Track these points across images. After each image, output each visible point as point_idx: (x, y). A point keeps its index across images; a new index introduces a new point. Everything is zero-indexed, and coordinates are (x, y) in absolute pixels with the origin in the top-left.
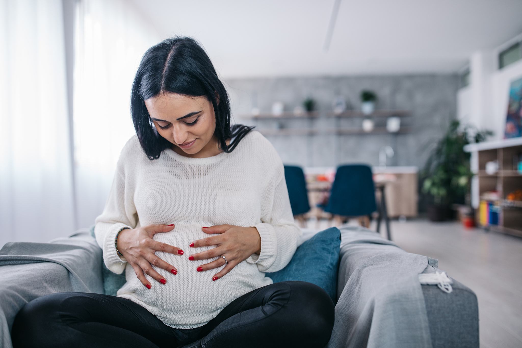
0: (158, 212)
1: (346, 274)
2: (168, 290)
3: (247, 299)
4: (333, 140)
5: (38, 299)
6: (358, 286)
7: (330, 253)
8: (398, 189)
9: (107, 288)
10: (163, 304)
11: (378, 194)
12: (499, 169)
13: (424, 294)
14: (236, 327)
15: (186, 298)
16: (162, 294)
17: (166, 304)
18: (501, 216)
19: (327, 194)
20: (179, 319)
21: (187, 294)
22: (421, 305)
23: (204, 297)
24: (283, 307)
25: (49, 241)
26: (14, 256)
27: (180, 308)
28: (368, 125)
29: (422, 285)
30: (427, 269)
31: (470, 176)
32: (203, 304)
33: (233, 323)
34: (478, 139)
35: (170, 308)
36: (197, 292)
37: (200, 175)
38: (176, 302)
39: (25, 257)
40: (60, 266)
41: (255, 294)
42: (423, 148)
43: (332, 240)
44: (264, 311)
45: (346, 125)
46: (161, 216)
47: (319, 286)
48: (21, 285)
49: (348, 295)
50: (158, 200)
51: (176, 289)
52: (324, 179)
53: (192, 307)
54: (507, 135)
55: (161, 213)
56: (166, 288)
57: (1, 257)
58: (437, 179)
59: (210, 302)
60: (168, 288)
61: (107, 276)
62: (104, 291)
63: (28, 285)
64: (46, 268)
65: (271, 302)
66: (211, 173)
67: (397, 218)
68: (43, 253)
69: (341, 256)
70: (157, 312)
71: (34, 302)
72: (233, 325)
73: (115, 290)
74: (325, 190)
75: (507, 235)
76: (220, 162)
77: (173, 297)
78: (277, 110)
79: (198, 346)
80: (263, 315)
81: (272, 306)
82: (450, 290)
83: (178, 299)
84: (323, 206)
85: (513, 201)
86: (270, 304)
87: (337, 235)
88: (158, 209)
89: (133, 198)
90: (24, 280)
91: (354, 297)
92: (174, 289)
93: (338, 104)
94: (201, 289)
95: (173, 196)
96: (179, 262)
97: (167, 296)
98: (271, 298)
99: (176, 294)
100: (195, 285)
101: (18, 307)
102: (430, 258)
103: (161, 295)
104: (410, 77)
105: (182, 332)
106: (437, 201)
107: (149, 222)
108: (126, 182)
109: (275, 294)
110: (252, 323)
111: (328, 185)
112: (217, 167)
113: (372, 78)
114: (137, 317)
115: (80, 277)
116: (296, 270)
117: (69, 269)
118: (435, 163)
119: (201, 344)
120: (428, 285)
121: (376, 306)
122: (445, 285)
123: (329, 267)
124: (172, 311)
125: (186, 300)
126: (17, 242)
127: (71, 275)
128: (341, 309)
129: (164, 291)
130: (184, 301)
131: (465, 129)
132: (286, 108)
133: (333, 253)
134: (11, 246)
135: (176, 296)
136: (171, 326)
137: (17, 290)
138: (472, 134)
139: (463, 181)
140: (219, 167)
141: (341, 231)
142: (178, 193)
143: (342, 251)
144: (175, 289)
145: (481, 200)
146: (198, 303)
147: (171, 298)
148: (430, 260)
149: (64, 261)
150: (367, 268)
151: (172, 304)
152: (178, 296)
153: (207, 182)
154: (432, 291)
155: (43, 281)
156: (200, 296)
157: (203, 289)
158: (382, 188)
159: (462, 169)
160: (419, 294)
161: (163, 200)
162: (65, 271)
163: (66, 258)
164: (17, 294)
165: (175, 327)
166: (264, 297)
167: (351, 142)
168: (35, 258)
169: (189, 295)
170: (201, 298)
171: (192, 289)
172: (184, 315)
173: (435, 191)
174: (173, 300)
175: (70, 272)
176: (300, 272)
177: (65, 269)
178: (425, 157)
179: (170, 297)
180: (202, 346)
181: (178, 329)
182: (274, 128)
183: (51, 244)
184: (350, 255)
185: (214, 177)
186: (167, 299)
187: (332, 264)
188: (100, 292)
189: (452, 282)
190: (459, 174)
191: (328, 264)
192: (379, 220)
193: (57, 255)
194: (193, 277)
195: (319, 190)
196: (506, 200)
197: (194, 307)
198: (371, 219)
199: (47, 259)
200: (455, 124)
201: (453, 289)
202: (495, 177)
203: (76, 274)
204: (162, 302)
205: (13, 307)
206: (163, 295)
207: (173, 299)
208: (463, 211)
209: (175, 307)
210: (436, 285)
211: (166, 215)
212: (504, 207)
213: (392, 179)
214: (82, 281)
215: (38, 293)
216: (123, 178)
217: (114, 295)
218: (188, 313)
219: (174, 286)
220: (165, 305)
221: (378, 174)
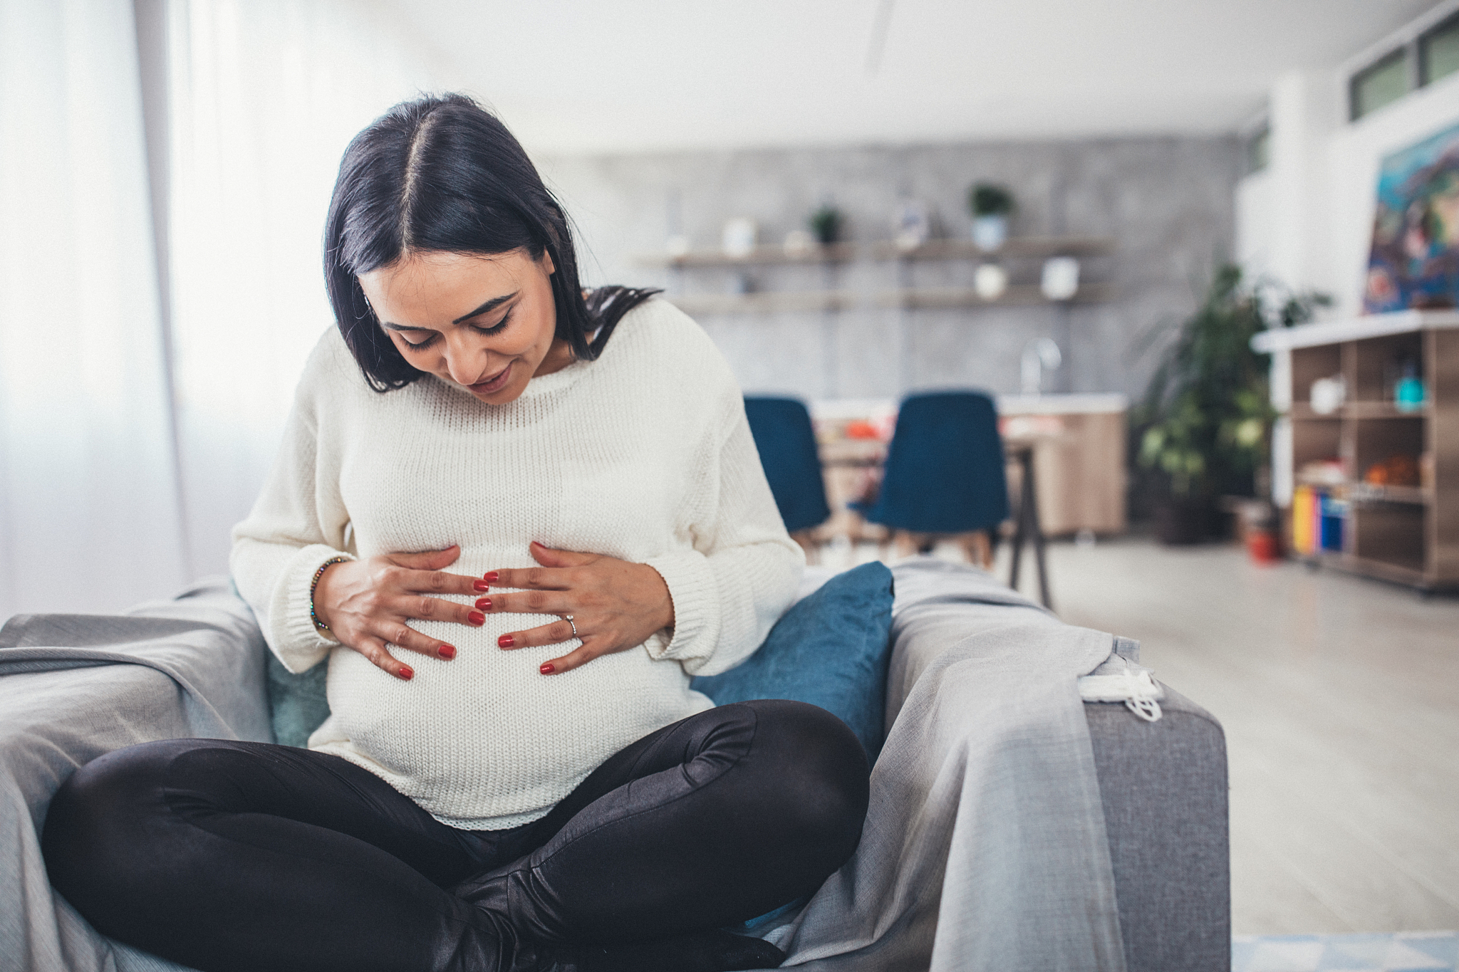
0: (406, 521)
1: (905, 681)
2: (437, 727)
3: (648, 749)
4: (895, 323)
5: (106, 757)
6: (933, 710)
7: (864, 629)
8: (1071, 458)
9: (280, 730)
10: (427, 764)
11: (1014, 473)
12: (1348, 398)
13: (1090, 725)
14: (619, 819)
15: (486, 743)
16: (423, 740)
17: (434, 764)
18: (1351, 526)
19: (875, 474)
20: (471, 801)
21: (489, 732)
22: (1083, 753)
23: (534, 740)
24: (736, 763)
25: (122, 610)
26: (36, 651)
27: (472, 772)
28: (990, 281)
29: (1085, 702)
30: (1106, 665)
31: (1269, 420)
32: (531, 758)
33: (610, 808)
34: (1292, 315)
35: (445, 775)
36: (516, 727)
37: (516, 425)
38: (460, 757)
39: (63, 652)
40: (157, 673)
41: (668, 734)
42: (1142, 343)
43: (871, 595)
44: (688, 775)
45: (929, 282)
46: (414, 532)
47: (835, 714)
48: (62, 722)
49: (906, 734)
50: (404, 491)
51: (459, 723)
52: (865, 432)
53: (504, 768)
54: (1371, 306)
55: (413, 524)
56: (432, 723)
57: (2, 653)
58: (1178, 428)
59: (551, 751)
60: (436, 723)
61: (282, 700)
62: (275, 737)
63: (78, 721)
64: (121, 680)
65: (706, 752)
66: (544, 418)
67: (1068, 537)
68: (109, 640)
69: (893, 636)
70: (414, 789)
71: (93, 765)
72: (611, 813)
73: (304, 735)
74: (871, 462)
75: (1368, 578)
76: (569, 389)
77: (452, 744)
78: (738, 241)
79: (524, 871)
80: (686, 785)
81: (708, 762)
82: (1157, 713)
83: (465, 749)
84: (865, 507)
85: (1382, 487)
86: (704, 758)
87: (884, 583)
88: (404, 512)
89: (337, 485)
90: (67, 710)
91: (922, 738)
92: (454, 723)
93: (908, 223)
94: (525, 718)
95: (444, 479)
96: (467, 653)
97: (437, 744)
98: (707, 743)
99: (459, 736)
100: (510, 709)
101: (55, 779)
102: (1121, 637)
103: (419, 741)
104: (1106, 144)
105: (481, 838)
106: (1180, 487)
107: (383, 546)
108: (320, 438)
109: (716, 733)
110: (657, 807)
111: (877, 448)
112: (560, 403)
113: (1001, 148)
114: (367, 804)
115: (210, 702)
116: (778, 674)
117: (180, 682)
118: (1173, 384)
119: (532, 866)
120: (1101, 702)
121: (970, 759)
122: (1143, 703)
123: (861, 666)
124: (452, 782)
125: (488, 749)
126: (39, 615)
127: (187, 698)
128: (888, 770)
129: (427, 731)
130: (480, 753)
131: (1256, 290)
132: (763, 235)
133: (872, 630)
134: (24, 623)
135: (460, 741)
136: (452, 823)
137: (52, 736)
138: (1273, 302)
139: (1248, 433)
140: (565, 402)
141: (895, 574)
142: (458, 471)
143: (897, 624)
144: (457, 722)
145: (1297, 483)
146: (517, 757)
147: (446, 746)
148: (1119, 642)
149: (167, 661)
150: (955, 665)
151: (450, 764)
152: (465, 740)
153: (534, 443)
154: (1112, 718)
155: (116, 713)
156: (524, 735)
157: (530, 717)
158: (1026, 456)
159: (1247, 401)
160: (1077, 726)
161: (417, 489)
162: (172, 687)
163: (172, 654)
164: (51, 744)
165: (462, 826)
166: (690, 741)
167: (944, 329)
168: (90, 653)
169: (493, 734)
170: (527, 740)
171: (502, 718)
172: (484, 789)
173: (1172, 460)
174: (452, 753)
175: (185, 689)
176: (788, 678)
177: (170, 681)
178: (1147, 366)
179: (445, 744)
180: (534, 870)
181: (472, 831)
182: (728, 293)
183: (129, 618)
184: (916, 634)
185: (552, 427)
186: (435, 752)
187: (869, 658)
188: (264, 739)
189: (1161, 696)
190: (1238, 415)
191: (859, 657)
192: (1018, 544)
193: (146, 647)
194: (505, 688)
195: (855, 463)
196: (1364, 484)
197: (509, 766)
198: (995, 540)
199: (123, 656)
200: (1230, 275)
201: (1163, 711)
202: (1334, 421)
203: (199, 694)
204: (424, 759)
205: (43, 778)
206: (426, 741)
207: (452, 749)
208: (1251, 513)
209: (457, 772)
210: (1123, 703)
211: (427, 530)
212: (1359, 502)
213: (1052, 429)
214: (215, 712)
215: (104, 743)
216: (311, 429)
217: (302, 747)
218: (494, 783)
219: (453, 716)
220: (431, 767)
221: (1014, 417)
